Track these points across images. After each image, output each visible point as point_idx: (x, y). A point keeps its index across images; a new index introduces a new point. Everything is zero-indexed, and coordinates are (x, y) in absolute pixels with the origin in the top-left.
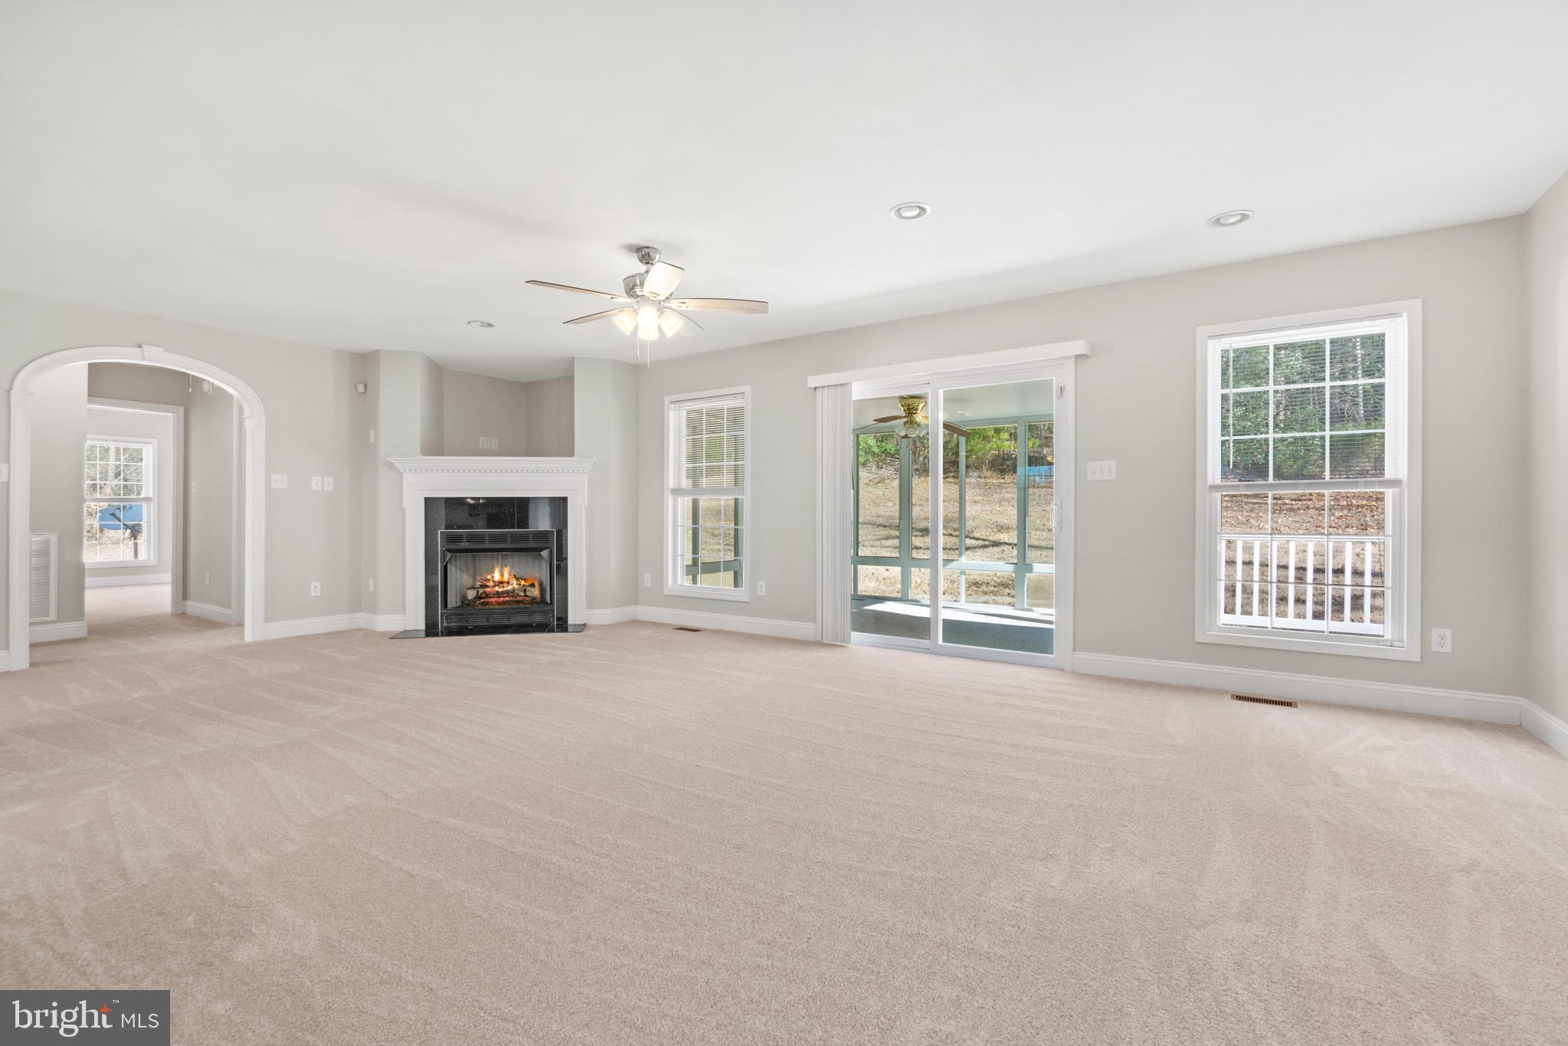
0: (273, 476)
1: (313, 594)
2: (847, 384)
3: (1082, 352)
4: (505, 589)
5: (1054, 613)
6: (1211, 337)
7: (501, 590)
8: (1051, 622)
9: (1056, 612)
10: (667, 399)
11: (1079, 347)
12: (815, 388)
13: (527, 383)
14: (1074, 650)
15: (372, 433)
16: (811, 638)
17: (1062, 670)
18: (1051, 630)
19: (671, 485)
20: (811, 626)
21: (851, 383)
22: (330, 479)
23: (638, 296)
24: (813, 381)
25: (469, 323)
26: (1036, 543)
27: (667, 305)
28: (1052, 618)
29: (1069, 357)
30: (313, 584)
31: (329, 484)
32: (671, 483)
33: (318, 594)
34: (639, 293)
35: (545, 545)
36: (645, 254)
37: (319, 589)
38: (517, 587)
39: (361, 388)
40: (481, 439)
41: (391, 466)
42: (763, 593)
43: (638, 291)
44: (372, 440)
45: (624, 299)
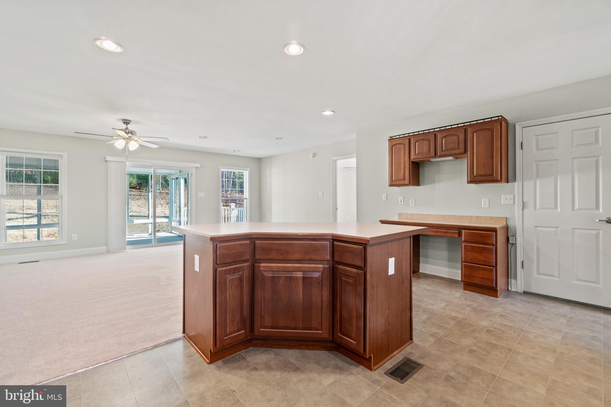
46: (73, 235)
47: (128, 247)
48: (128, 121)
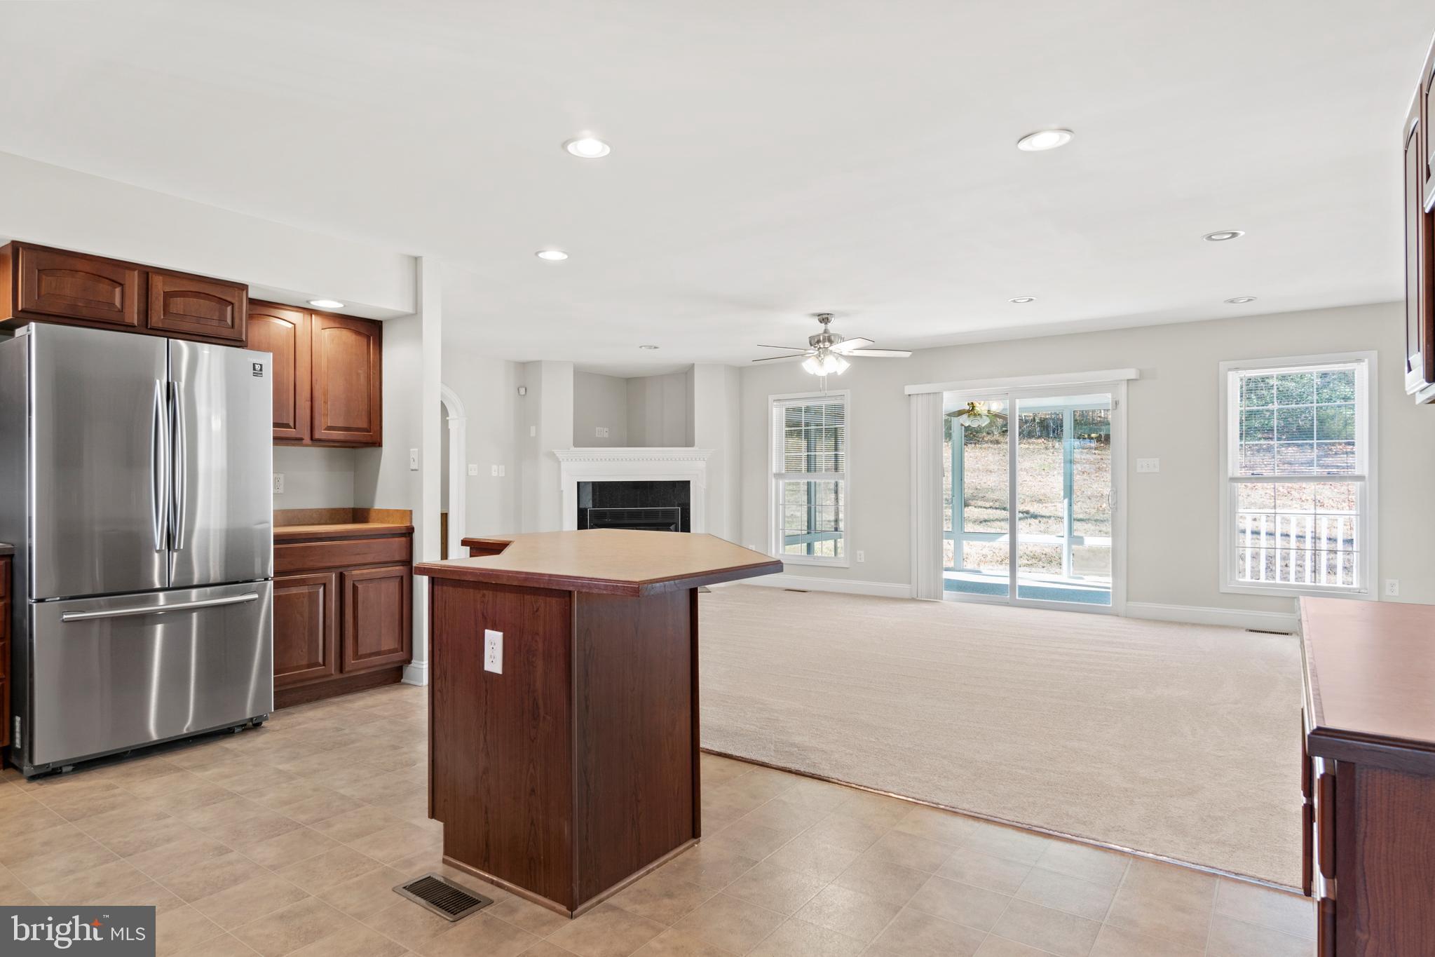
0: (470, 466)
2: (938, 393)
3: (1133, 377)
5: (1111, 581)
6: (1230, 370)
8: (1109, 588)
9: (1113, 580)
10: (771, 398)
11: (1131, 373)
12: (909, 395)
13: (629, 379)
14: (1127, 600)
15: (533, 429)
16: (907, 595)
17: (1118, 616)
18: (1108, 592)
19: (774, 471)
20: (907, 586)
21: (942, 393)
24: (909, 389)
25: (641, 347)
26: (1081, 516)
28: (1110, 585)
29: (1124, 380)
32: (774, 468)
35: (671, 521)
39: (522, 391)
40: (597, 428)
41: (552, 456)
42: (863, 560)
44: (533, 434)
46: (858, 552)
47: (946, 594)
48: (826, 316)
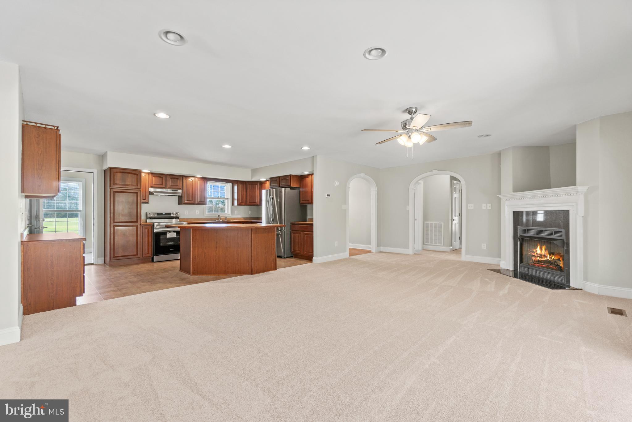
1: (483, 248)
4: (543, 259)
7: (541, 259)
22: (490, 205)
23: (407, 129)
27: (421, 130)
30: (483, 244)
31: (489, 206)
33: (485, 248)
34: (408, 128)
36: (409, 112)
37: (485, 247)
38: (549, 259)
43: (408, 127)
45: (401, 131)
